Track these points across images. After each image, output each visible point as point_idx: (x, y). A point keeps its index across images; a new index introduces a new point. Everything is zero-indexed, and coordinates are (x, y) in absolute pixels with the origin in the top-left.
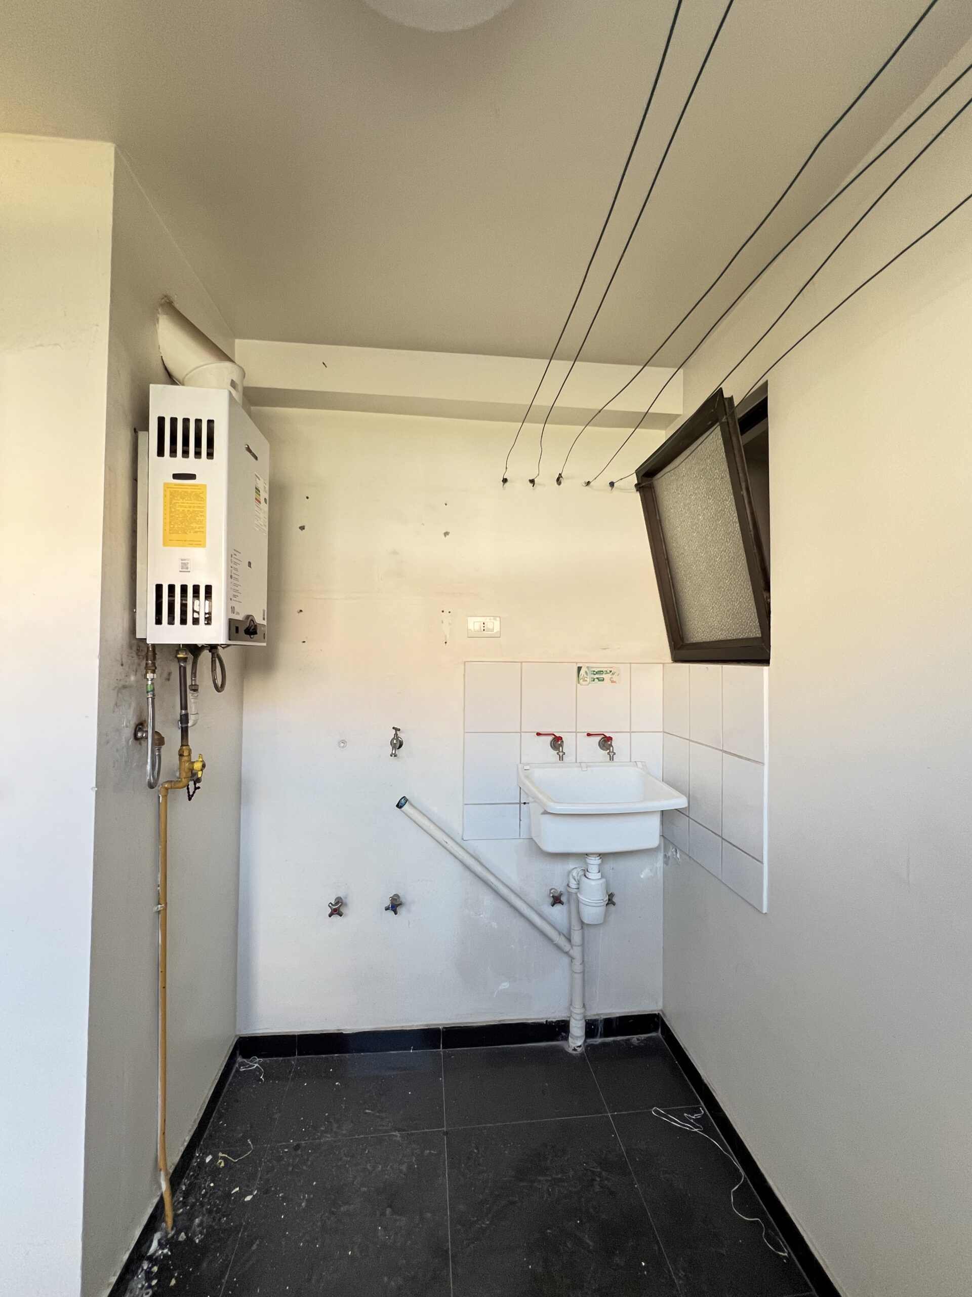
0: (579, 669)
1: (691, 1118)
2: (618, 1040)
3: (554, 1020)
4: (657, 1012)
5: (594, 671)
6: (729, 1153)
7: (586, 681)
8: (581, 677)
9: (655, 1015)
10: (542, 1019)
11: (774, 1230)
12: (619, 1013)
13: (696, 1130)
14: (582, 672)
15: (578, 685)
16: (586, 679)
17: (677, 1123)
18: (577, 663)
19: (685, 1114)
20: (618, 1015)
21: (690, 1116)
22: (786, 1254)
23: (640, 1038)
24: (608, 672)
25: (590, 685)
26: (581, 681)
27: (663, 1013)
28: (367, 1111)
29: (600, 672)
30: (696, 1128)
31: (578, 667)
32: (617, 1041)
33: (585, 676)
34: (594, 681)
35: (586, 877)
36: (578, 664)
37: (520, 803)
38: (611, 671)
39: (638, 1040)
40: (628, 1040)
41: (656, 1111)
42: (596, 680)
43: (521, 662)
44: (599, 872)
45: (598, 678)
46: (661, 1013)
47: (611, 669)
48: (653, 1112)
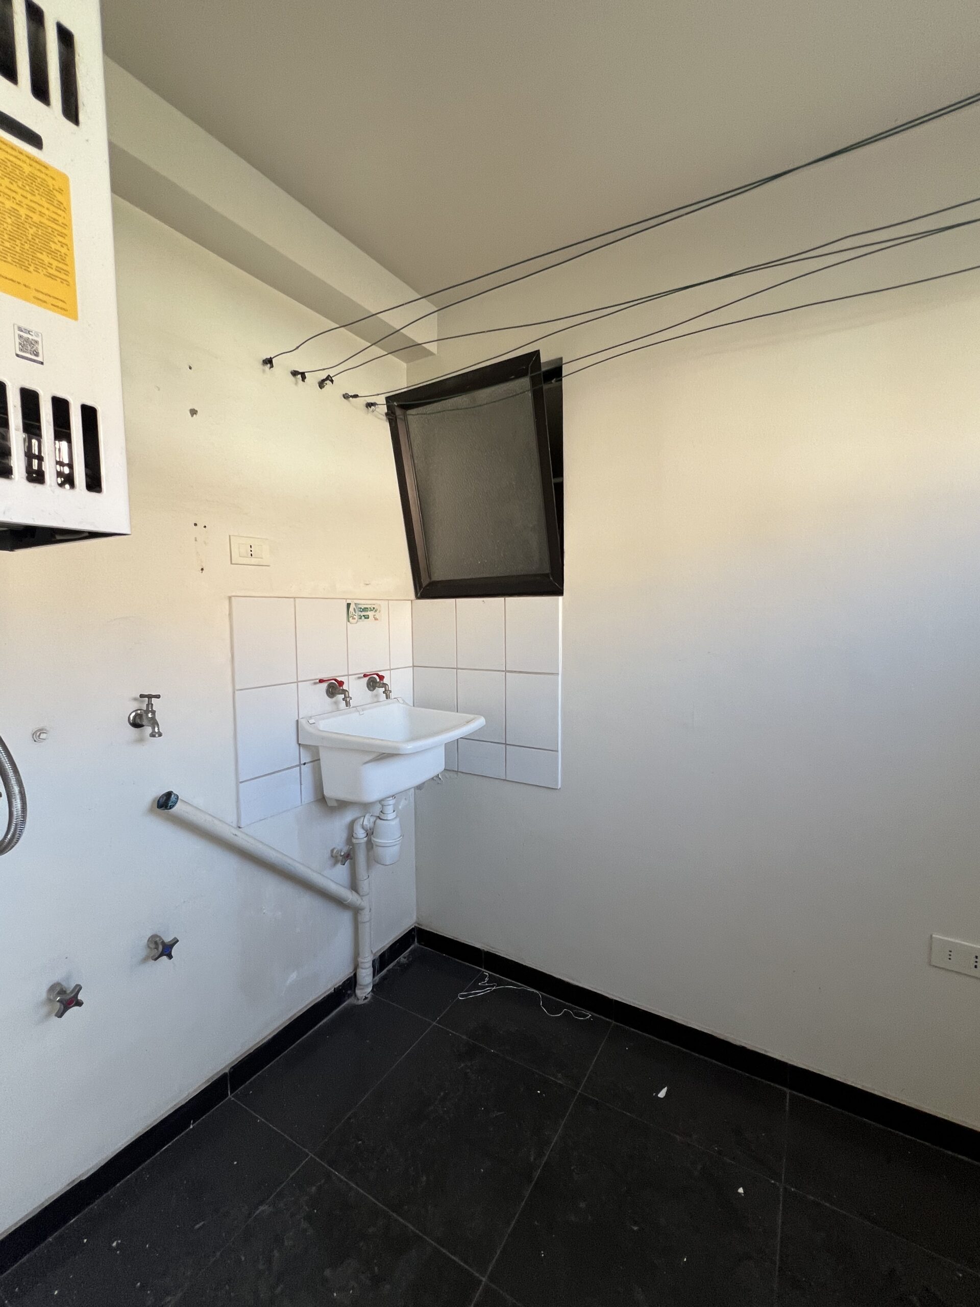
0: (349, 605)
1: (485, 984)
2: (391, 967)
3: (341, 984)
4: (413, 926)
5: (361, 608)
6: (521, 987)
7: (355, 619)
8: (350, 615)
9: (413, 929)
10: (330, 989)
11: (575, 1008)
12: (388, 944)
13: (494, 988)
14: (351, 609)
15: (348, 623)
16: (354, 616)
17: (480, 993)
18: (346, 599)
19: (479, 984)
20: (388, 946)
21: (482, 982)
22: (590, 1015)
23: (406, 956)
24: (372, 608)
25: (358, 623)
26: (351, 619)
27: (418, 924)
28: (197, 1226)
29: (365, 609)
30: (493, 987)
31: (348, 604)
32: (391, 969)
33: (354, 613)
34: (361, 618)
35: (381, 819)
36: (348, 600)
37: (300, 765)
38: (374, 608)
39: (405, 958)
40: (398, 962)
41: (462, 996)
42: (363, 618)
43: (295, 598)
44: (394, 811)
45: (364, 616)
46: (417, 925)
47: (374, 606)
48: (460, 998)
